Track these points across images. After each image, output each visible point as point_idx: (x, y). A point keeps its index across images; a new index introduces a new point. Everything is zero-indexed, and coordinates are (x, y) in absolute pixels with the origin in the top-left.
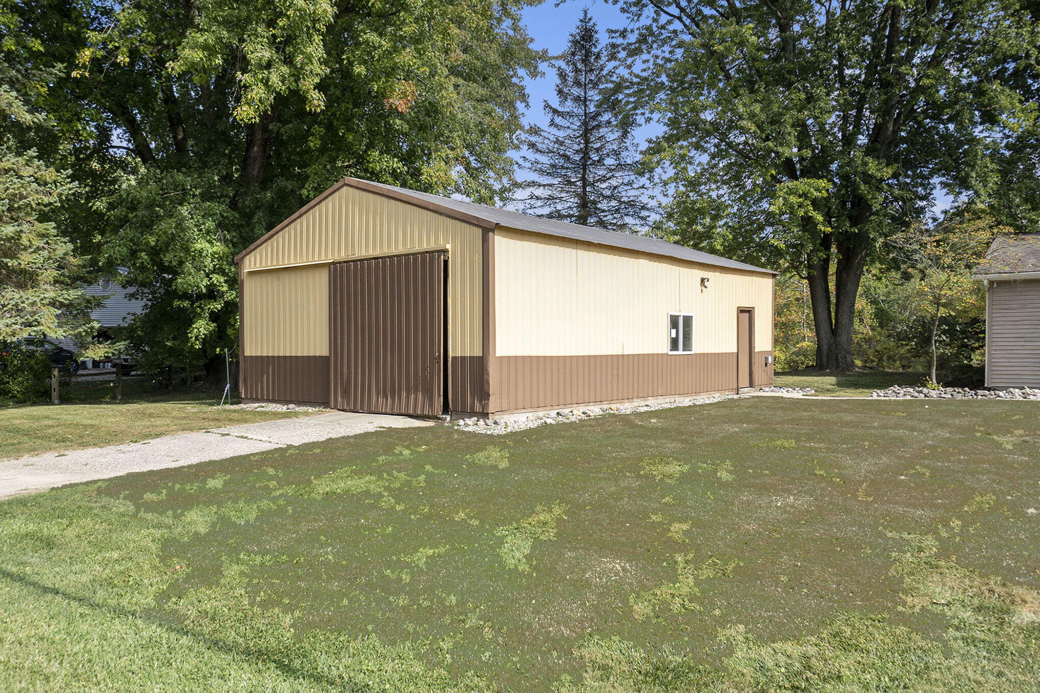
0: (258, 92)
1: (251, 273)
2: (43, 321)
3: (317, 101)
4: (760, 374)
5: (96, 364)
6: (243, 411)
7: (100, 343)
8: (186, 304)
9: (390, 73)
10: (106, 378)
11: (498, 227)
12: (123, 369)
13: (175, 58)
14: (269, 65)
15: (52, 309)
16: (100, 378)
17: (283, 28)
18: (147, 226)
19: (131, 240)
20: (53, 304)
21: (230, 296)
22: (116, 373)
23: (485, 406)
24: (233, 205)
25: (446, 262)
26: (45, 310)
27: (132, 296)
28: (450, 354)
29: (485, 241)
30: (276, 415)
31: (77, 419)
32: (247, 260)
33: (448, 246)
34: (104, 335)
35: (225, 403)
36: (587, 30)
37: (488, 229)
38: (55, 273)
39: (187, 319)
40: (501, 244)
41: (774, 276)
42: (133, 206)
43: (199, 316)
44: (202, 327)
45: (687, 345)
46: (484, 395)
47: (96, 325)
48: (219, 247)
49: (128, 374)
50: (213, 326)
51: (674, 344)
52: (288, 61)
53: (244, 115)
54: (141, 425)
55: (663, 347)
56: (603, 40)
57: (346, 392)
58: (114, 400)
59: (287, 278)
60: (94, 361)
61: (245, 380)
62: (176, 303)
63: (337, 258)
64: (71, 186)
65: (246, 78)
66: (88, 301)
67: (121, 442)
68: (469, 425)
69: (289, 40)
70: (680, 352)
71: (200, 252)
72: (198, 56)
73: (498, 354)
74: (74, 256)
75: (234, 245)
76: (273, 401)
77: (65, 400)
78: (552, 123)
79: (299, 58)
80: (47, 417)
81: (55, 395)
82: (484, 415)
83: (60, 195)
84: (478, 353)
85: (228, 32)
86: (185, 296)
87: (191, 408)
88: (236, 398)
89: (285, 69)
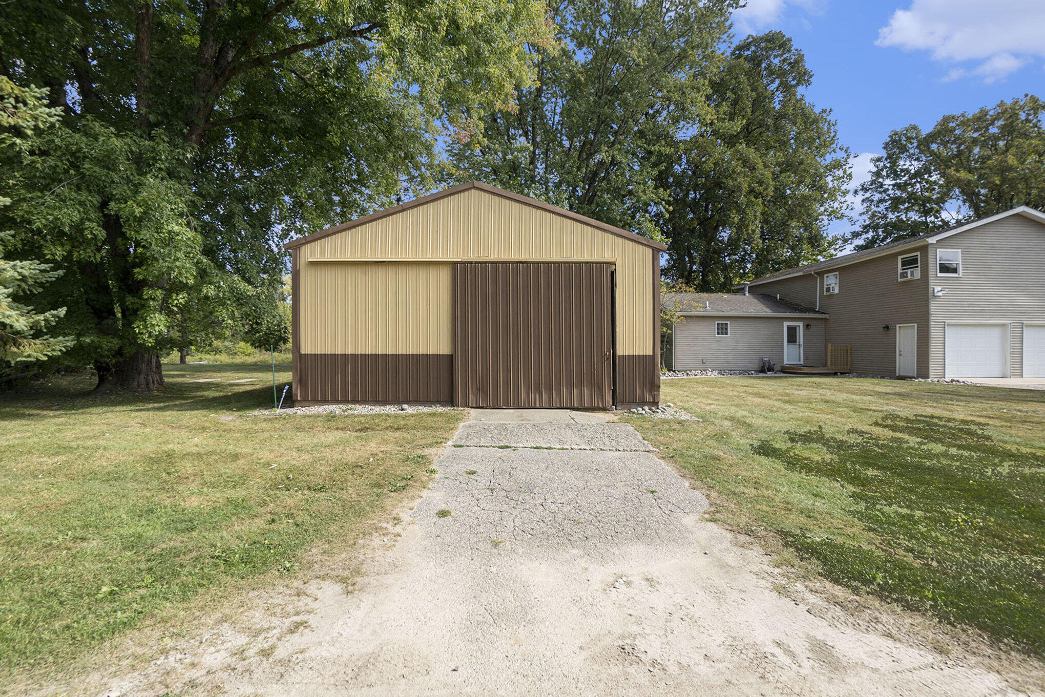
23: (657, 397)
25: (612, 273)
28: (619, 353)
33: (615, 260)
46: (654, 387)
61: (301, 380)
63: (464, 258)
82: (654, 404)
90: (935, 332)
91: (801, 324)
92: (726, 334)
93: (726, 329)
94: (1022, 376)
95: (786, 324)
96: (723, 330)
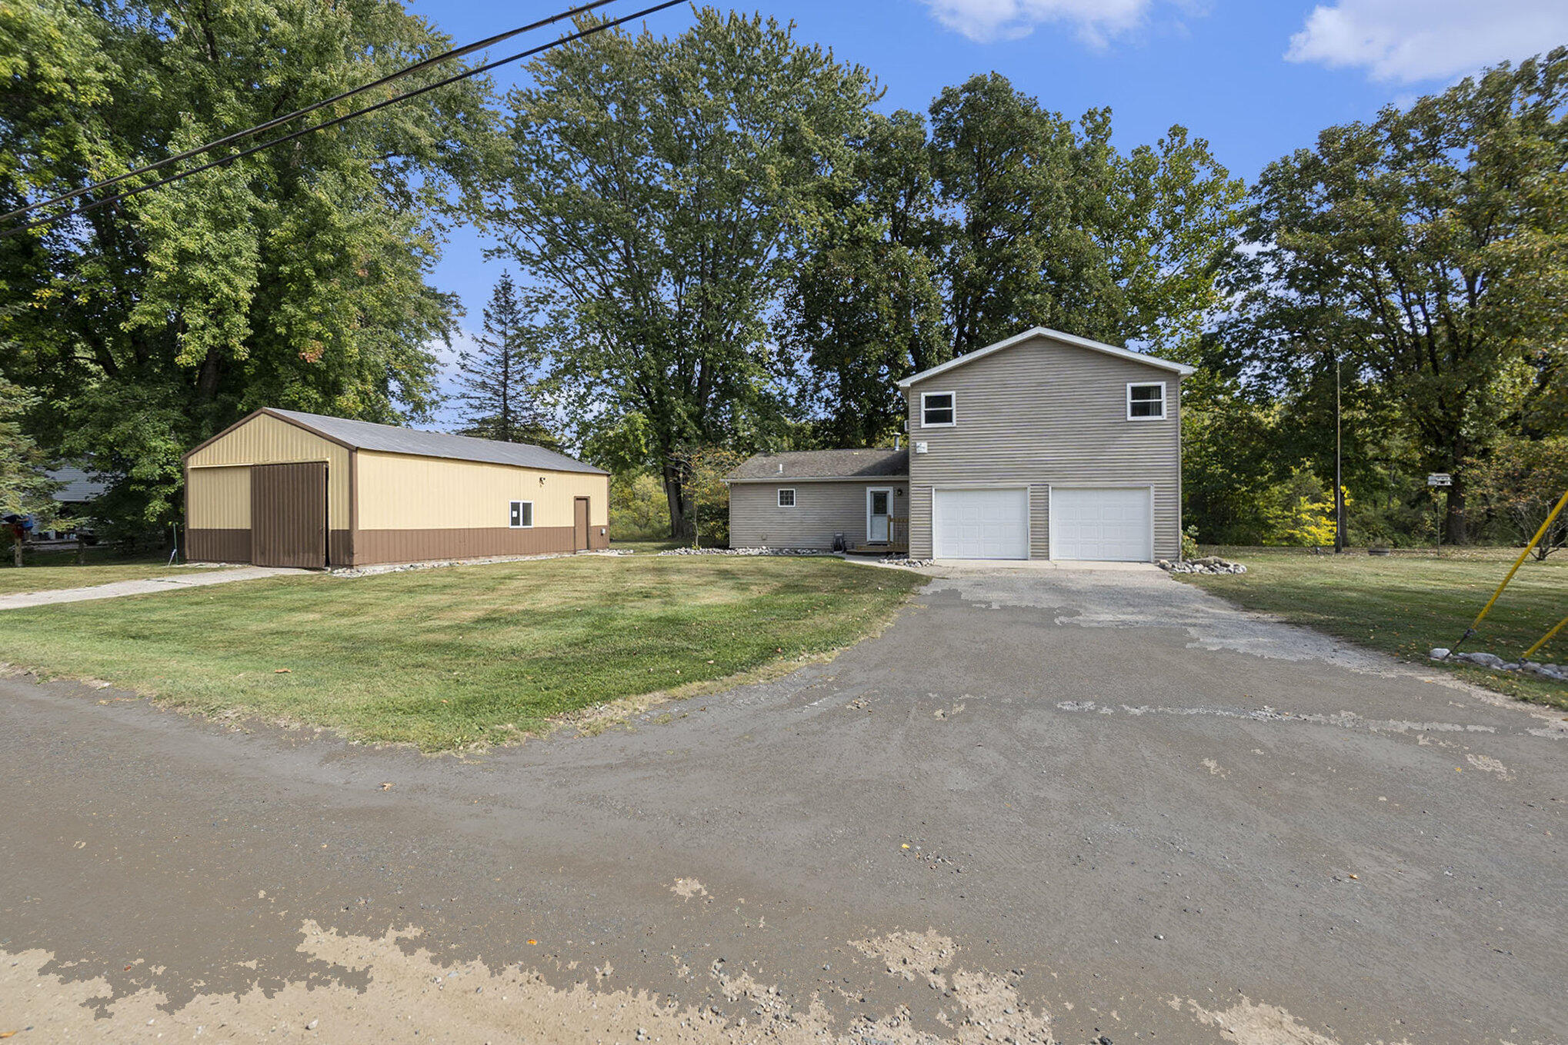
0: (194, 346)
1: (193, 469)
2: (8, 502)
3: (243, 353)
4: (595, 540)
5: (59, 535)
6: (186, 568)
7: (61, 517)
8: (142, 488)
9: (305, 334)
10: (71, 547)
11: (357, 449)
12: (90, 539)
13: (127, 320)
14: (203, 328)
15: (17, 493)
16: (64, 547)
17: (214, 304)
18: (107, 426)
19: (91, 436)
20: (18, 487)
21: (180, 483)
22: (80, 543)
23: (351, 561)
24: (186, 412)
25: (327, 469)
26: (11, 494)
27: (94, 479)
28: (330, 528)
29: (351, 457)
30: (208, 570)
31: (42, 575)
32: (191, 458)
33: (328, 459)
34: (67, 510)
35: (174, 562)
36: (506, 283)
37: (353, 450)
38: (20, 465)
39: (146, 500)
40: (361, 457)
41: (608, 475)
42: (94, 408)
43: (155, 498)
44: (157, 506)
45: (527, 521)
46: (351, 554)
47: (58, 505)
48: (172, 445)
49: (94, 544)
50: (168, 505)
51: (515, 521)
52: (219, 325)
53: (184, 362)
54: (95, 578)
55: (506, 523)
56: (517, 295)
57: (263, 553)
58: (77, 563)
59: (221, 475)
60: (57, 533)
61: (190, 546)
62: (132, 487)
63: (257, 463)
64: (35, 399)
65: (185, 336)
66: (51, 486)
67: (79, 586)
68: (341, 573)
69: (220, 311)
70: (521, 526)
71: (155, 448)
72: (144, 320)
73: (360, 528)
74: (38, 449)
75: (187, 443)
76: (211, 561)
77: (27, 563)
78: (482, 350)
79: (226, 325)
80: (14, 574)
81: (18, 560)
82: (351, 566)
83: (25, 407)
84: (347, 528)
85: (171, 303)
86: (140, 481)
87: (143, 567)
88: (181, 559)
89: (215, 330)
90: (915, 499)
91: (890, 490)
92: (792, 503)
93: (792, 498)
94: (1047, 558)
95: (869, 490)
96: (787, 499)
